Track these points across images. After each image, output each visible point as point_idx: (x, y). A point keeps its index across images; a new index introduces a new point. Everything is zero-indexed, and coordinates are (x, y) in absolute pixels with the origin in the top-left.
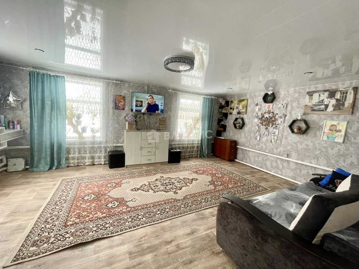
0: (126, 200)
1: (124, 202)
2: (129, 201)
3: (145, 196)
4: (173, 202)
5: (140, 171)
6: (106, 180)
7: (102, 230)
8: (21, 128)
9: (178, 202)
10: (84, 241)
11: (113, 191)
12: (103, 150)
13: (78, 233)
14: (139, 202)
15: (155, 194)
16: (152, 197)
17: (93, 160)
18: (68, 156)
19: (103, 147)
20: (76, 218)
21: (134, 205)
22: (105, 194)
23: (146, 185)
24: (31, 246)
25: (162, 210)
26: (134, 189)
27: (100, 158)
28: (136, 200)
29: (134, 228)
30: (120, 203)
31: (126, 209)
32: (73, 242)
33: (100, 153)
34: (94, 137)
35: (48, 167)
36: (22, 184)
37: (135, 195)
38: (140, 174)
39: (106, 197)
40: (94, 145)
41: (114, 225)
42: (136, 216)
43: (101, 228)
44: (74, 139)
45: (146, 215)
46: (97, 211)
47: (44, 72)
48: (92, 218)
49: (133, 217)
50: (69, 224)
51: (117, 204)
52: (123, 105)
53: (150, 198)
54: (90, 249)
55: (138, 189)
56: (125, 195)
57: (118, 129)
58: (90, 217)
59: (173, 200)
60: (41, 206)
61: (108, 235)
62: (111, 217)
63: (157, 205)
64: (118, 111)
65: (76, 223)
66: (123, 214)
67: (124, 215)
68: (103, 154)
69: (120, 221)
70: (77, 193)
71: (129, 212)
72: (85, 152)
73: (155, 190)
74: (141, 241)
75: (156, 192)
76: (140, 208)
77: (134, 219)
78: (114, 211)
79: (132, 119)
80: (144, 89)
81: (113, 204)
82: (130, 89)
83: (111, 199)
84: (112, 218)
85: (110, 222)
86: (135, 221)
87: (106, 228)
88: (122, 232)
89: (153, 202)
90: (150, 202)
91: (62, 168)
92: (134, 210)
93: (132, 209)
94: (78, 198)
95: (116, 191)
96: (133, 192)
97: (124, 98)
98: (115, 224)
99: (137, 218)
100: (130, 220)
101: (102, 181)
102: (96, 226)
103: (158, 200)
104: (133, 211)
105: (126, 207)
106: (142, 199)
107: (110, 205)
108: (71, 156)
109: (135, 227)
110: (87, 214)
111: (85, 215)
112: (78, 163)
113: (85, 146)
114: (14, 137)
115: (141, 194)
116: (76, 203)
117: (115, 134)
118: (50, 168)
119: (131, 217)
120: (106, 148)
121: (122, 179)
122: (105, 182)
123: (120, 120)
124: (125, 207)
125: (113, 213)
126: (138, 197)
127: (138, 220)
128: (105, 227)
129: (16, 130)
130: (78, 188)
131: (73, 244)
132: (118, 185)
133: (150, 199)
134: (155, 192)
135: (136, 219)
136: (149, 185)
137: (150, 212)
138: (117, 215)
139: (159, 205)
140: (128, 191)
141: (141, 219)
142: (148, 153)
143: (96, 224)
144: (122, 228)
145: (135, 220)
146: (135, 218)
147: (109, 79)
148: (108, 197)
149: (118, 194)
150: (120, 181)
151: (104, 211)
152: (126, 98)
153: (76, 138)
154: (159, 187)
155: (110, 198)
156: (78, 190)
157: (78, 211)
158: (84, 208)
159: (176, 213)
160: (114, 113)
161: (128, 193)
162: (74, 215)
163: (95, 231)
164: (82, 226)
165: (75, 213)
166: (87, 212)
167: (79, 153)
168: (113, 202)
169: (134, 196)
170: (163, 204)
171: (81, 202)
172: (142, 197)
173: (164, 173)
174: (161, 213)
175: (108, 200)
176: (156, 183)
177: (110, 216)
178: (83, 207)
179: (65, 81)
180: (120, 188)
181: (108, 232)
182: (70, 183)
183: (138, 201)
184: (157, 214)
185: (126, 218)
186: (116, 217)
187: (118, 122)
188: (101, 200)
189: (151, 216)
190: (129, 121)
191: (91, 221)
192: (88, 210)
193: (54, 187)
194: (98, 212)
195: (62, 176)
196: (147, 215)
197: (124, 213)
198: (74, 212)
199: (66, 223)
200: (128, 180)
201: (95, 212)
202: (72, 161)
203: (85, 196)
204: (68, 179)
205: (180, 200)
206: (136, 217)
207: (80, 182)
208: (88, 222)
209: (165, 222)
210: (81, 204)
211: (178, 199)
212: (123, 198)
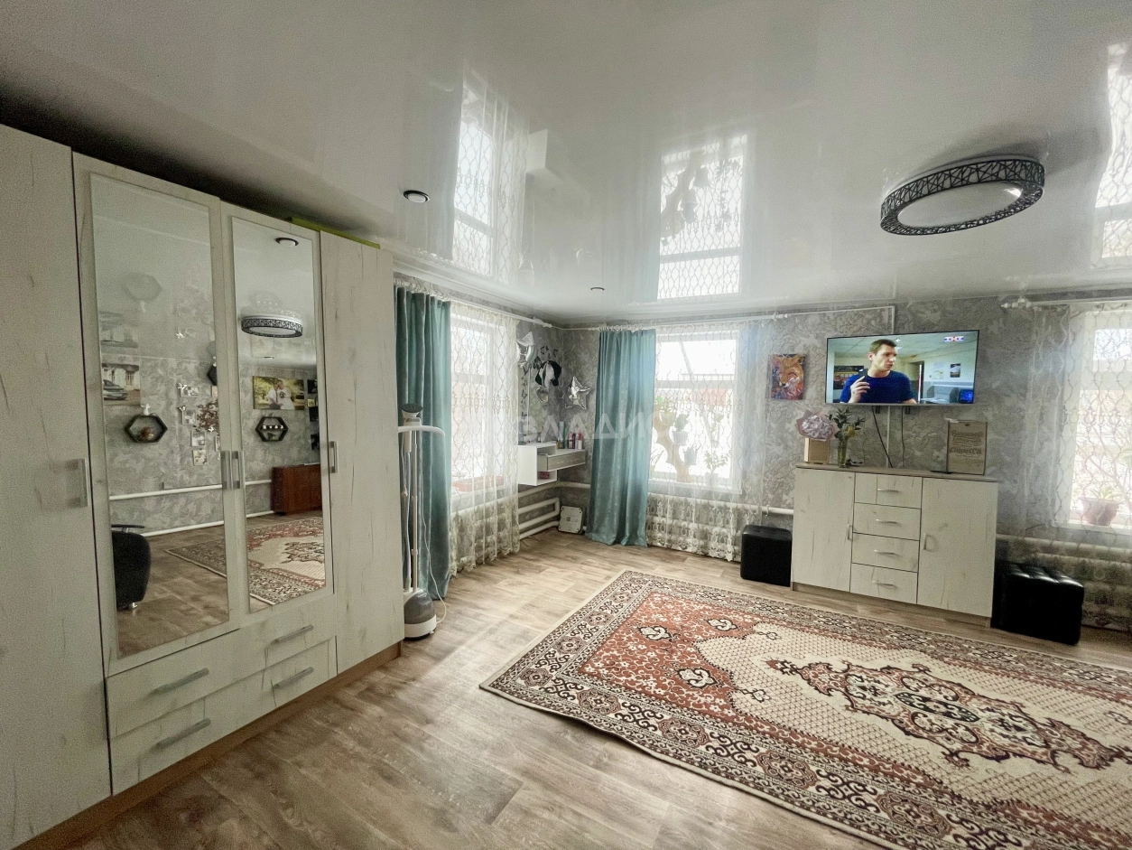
0: (738, 684)
1: (726, 685)
2: (745, 692)
3: (803, 703)
4: (918, 785)
5: (837, 617)
6: (713, 606)
7: (638, 724)
8: (583, 448)
9: (944, 800)
10: (591, 723)
11: (716, 643)
12: (732, 518)
13: (591, 700)
14: (775, 709)
15: (847, 714)
16: (831, 720)
17: (706, 544)
18: (652, 519)
19: (731, 511)
20: (606, 665)
21: (753, 709)
22: (690, 642)
23: (830, 669)
24: (520, 677)
25: (848, 784)
26: (782, 663)
27: (722, 541)
28: (767, 697)
29: (713, 772)
30: (716, 682)
31: (722, 708)
32: (575, 711)
33: (724, 527)
34: (711, 478)
35: (613, 537)
36: (565, 559)
37: (774, 684)
38: (830, 628)
39: (689, 649)
40: (710, 502)
41: (668, 731)
42: (738, 745)
43: (637, 718)
44: (665, 478)
45: (773, 764)
46: (652, 672)
47: (622, 328)
48: (633, 682)
49: (729, 742)
50: (587, 669)
51: (705, 679)
52: (800, 384)
53: (820, 717)
54: (593, 749)
55: (794, 670)
56: (743, 668)
57: (780, 459)
58: (629, 679)
59: (919, 779)
60: (567, 612)
61: (643, 745)
62: (674, 705)
63: (832, 757)
64: (781, 403)
65: (599, 677)
66: (707, 716)
67: (706, 720)
68: (731, 532)
69: (687, 729)
70: (635, 612)
71: (726, 720)
72: (688, 515)
73: (860, 701)
74: (710, 824)
75: (856, 710)
76: (766, 728)
77: (729, 748)
78: (688, 695)
79: (823, 427)
80: (881, 320)
81: (696, 677)
82: (824, 329)
83: (699, 661)
84: (672, 710)
85: (662, 717)
86: (727, 756)
87: (646, 725)
88: (677, 762)
89: (825, 736)
90: (814, 732)
91: (639, 547)
92: (744, 724)
93: (741, 718)
94: (632, 622)
95: (724, 645)
96: (771, 672)
97: (803, 362)
98: (672, 729)
99: (741, 752)
100: (716, 744)
101: (704, 606)
102: (629, 707)
103: (850, 744)
104: (739, 725)
105: (723, 703)
106: (787, 707)
107: (687, 675)
108: (657, 520)
109: (719, 774)
110: (628, 668)
111: (624, 668)
112: (669, 541)
113: (689, 499)
114: (569, 463)
115: (794, 689)
116: (622, 633)
117: (770, 476)
118: (618, 541)
119: (721, 739)
120: (739, 514)
121: (759, 619)
122: (709, 610)
123: (787, 432)
124: (722, 700)
125: (683, 699)
126: (778, 692)
127: (739, 760)
128: (647, 722)
129: (575, 451)
130: (643, 601)
131: (571, 716)
132: (741, 631)
133: (820, 724)
134: (853, 707)
135: (736, 753)
136: (842, 675)
137: (793, 763)
138: (688, 709)
139: (841, 759)
140: (758, 661)
141: (749, 764)
142: (884, 557)
143: (633, 702)
144: (682, 750)
145: (729, 754)
146: (732, 749)
147: (759, 313)
148: (694, 653)
149: (724, 656)
150: (750, 621)
151: (665, 680)
152: (812, 360)
153: (670, 476)
154: (882, 700)
155: (698, 658)
156: (641, 605)
157: (615, 653)
158: (630, 651)
159: (904, 836)
160: (767, 411)
161: (753, 666)
162: (604, 657)
163: (623, 716)
164: (606, 689)
165: (608, 654)
166: (632, 663)
167: (675, 517)
168: (698, 672)
169: (769, 684)
170: (861, 767)
171: (631, 635)
172: (793, 700)
173: (941, 658)
174: (832, 792)
175: (689, 658)
176: (879, 682)
177: (671, 702)
178: (630, 648)
179: (655, 341)
180: (739, 643)
181: (645, 738)
182: (635, 583)
183: (770, 705)
184: (818, 783)
185: (708, 731)
186: (685, 714)
187: (781, 438)
188: (673, 652)
189: (789, 775)
190: (811, 434)
191: (627, 688)
192: (635, 662)
193: (604, 581)
194: (651, 678)
195: (629, 564)
196: (776, 765)
197: (711, 716)
198: (608, 651)
199: (584, 665)
200: (775, 631)
201: (646, 672)
202: (659, 535)
203: (648, 625)
204: (636, 573)
205: (959, 797)
206: (737, 748)
207: (655, 588)
208: (620, 687)
209: (834, 831)
210: (630, 639)
211: (955, 788)
212: (731, 673)
